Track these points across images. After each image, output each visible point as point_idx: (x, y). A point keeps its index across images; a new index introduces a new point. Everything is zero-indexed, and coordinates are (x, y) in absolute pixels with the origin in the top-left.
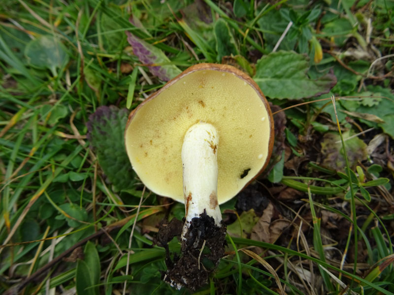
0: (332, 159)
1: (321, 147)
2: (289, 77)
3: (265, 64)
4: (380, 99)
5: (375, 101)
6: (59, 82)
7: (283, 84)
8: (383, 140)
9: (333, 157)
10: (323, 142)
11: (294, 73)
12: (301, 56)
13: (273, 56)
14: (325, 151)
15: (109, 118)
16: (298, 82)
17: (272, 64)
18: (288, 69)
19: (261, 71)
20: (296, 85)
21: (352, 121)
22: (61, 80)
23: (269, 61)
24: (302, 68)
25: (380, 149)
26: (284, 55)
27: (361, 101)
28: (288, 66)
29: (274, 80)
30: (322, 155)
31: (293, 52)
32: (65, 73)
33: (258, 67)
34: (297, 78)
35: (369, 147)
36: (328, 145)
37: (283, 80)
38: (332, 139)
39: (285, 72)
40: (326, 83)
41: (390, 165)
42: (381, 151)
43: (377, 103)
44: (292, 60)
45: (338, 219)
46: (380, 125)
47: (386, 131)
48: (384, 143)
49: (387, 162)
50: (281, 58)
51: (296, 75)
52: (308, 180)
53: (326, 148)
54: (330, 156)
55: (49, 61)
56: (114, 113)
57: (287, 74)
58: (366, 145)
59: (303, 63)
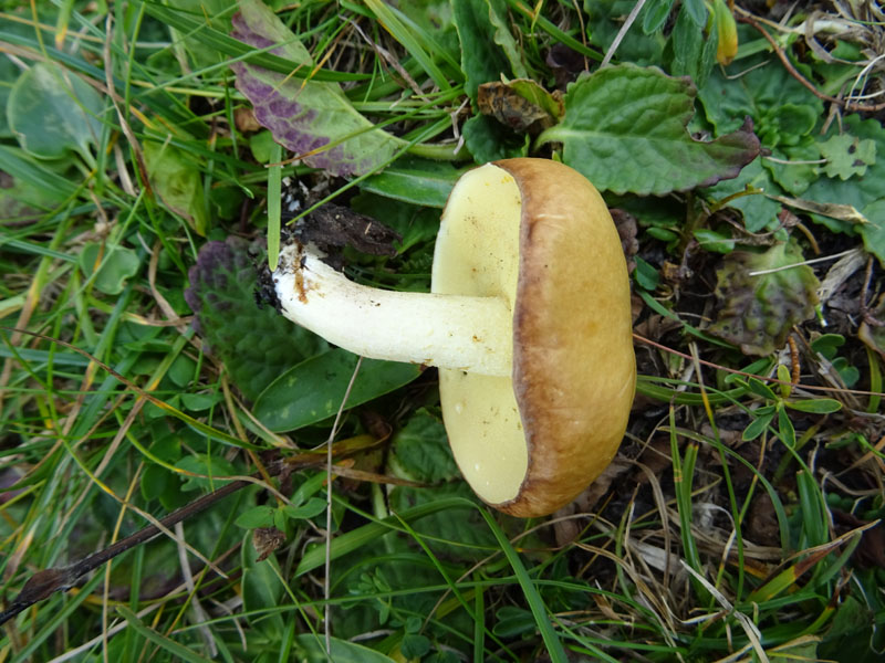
0: (739, 311)
1: (715, 279)
2: (643, 131)
3: (586, 94)
4: (871, 159)
5: (858, 163)
6: (106, 178)
7: (629, 147)
8: (863, 263)
9: (740, 305)
10: (722, 268)
11: (656, 121)
12: (674, 80)
13: (608, 76)
14: (724, 290)
15: (231, 269)
16: (666, 145)
17: (603, 94)
18: (642, 111)
19: (575, 111)
20: (661, 151)
21: (794, 221)
22: (108, 173)
23: (596, 87)
24: (676, 111)
25: (851, 287)
26: (634, 76)
27: (822, 165)
28: (641, 104)
29: (607, 137)
30: (715, 300)
31: (656, 69)
32: (112, 155)
33: (569, 101)
34: (663, 135)
35: (825, 282)
36: (731, 277)
37: (628, 138)
38: (742, 262)
39: (634, 119)
40: (731, 151)
41: (865, 333)
42: (852, 290)
43: (861, 171)
44: (652, 90)
45: (735, 444)
46: (858, 229)
47: (869, 245)
48: (861, 271)
49: (859, 322)
50: (624, 81)
51: (661, 128)
52: (680, 357)
53: (728, 284)
54: (734, 301)
55: (70, 130)
56: (238, 254)
57: (639, 124)
58: (817, 280)
59: (681, 98)
